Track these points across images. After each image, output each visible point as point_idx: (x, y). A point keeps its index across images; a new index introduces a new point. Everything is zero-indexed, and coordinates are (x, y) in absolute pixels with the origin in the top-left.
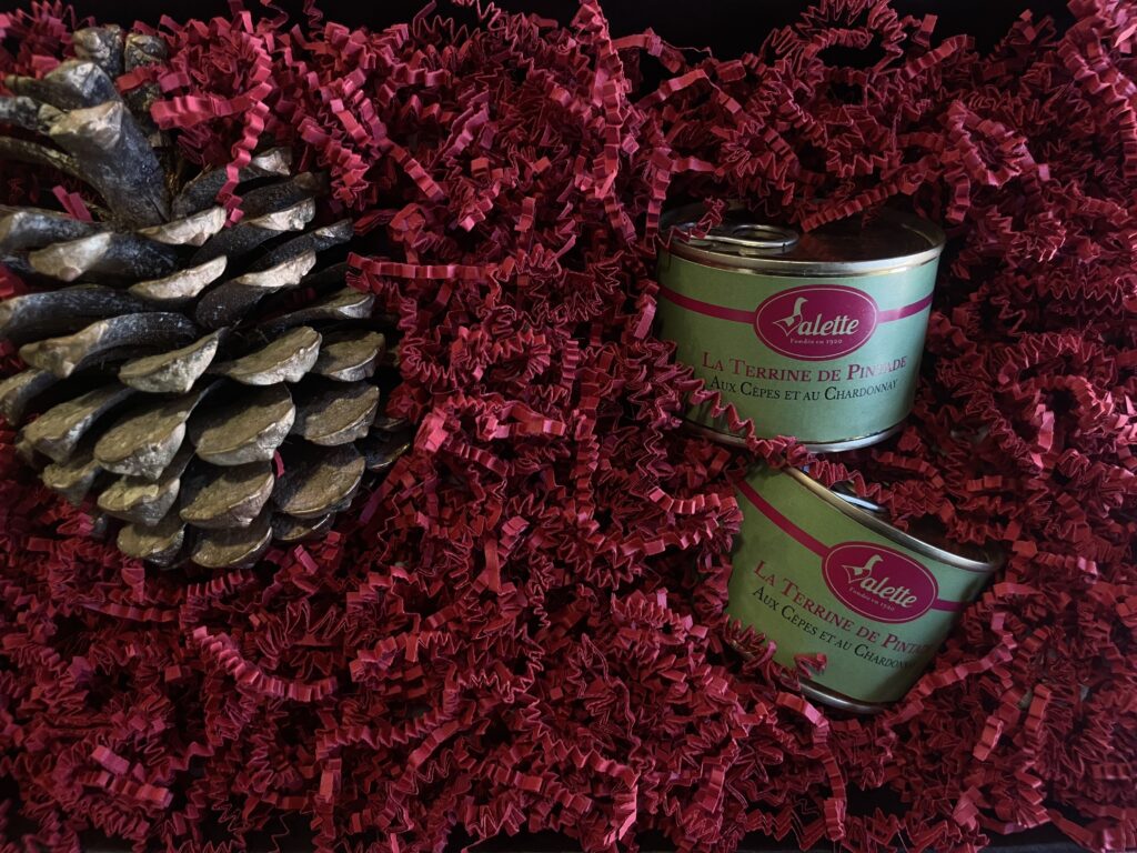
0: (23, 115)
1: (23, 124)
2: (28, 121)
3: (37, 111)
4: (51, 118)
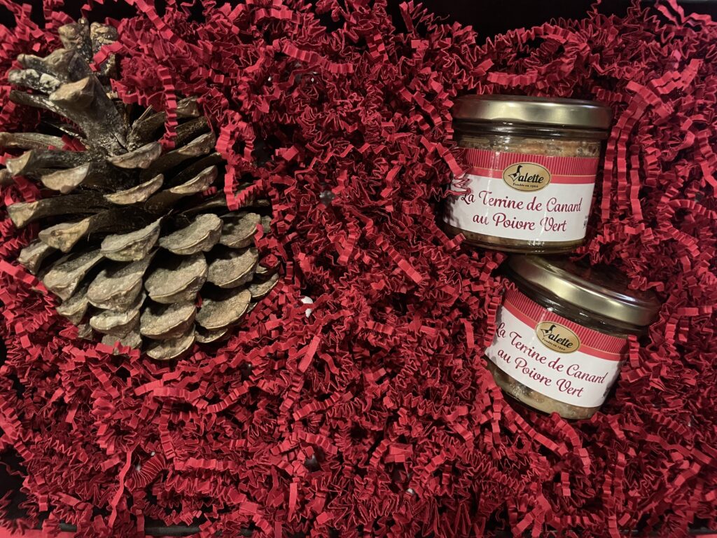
0: (30, 80)
2: (33, 84)
3: (39, 78)
4: (48, 83)
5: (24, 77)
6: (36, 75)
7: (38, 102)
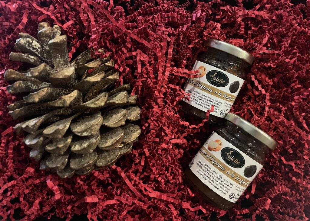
0: (28, 44)
1: (27, 47)
2: (29, 46)
3: (32, 43)
4: (35, 46)
5: (25, 42)
6: (31, 42)
7: (26, 57)
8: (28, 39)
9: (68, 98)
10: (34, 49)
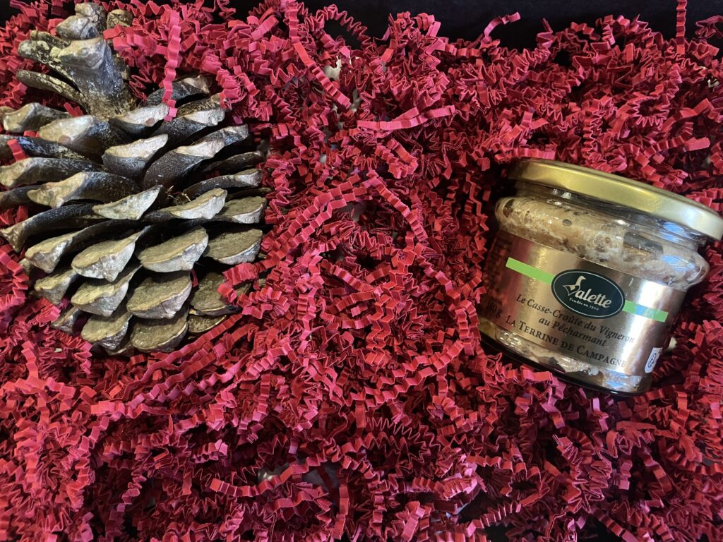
0: (40, 53)
2: (43, 57)
3: (50, 51)
4: (57, 57)
7: (45, 81)
8: (39, 43)
9: (60, 189)
10: (55, 63)
